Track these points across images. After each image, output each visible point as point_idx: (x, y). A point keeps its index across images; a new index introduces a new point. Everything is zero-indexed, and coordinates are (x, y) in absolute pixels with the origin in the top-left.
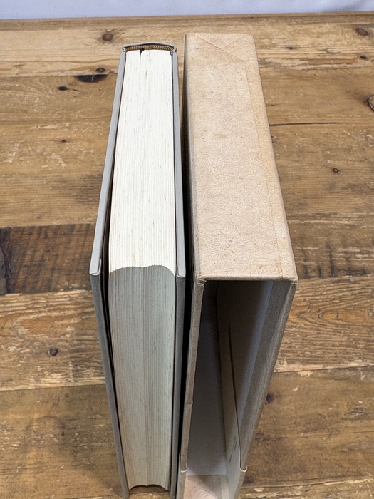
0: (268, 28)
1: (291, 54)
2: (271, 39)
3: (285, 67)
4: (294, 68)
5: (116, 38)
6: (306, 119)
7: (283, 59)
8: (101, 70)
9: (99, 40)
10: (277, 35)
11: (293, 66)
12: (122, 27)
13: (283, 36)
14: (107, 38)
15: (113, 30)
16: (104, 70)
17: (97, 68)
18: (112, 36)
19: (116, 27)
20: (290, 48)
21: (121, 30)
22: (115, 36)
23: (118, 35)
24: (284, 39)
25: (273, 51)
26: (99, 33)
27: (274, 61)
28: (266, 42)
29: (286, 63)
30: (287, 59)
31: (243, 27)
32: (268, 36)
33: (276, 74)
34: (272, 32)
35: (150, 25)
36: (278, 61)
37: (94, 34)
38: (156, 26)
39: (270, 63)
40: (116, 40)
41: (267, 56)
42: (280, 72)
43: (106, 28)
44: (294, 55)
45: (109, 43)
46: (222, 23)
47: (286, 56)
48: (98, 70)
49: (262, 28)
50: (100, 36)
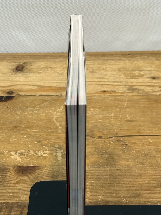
0: (140, 62)
1: (154, 83)
2: (141, 71)
3: (147, 92)
4: (154, 93)
5: (26, 69)
6: (155, 132)
7: (146, 86)
8: (10, 92)
9: (13, 70)
10: (146, 68)
11: (153, 92)
12: (32, 60)
13: (150, 69)
14: (19, 69)
15: (25, 63)
16: (12, 93)
17: (8, 91)
18: (23, 67)
19: (27, 61)
20: (154, 78)
21: (30, 63)
22: (25, 68)
23: (28, 67)
24: (151, 71)
25: (140, 80)
26: (14, 65)
27: (140, 87)
28: (136, 73)
29: (148, 89)
30: (149, 86)
31: (122, 62)
32: (139, 69)
33: (139, 97)
34: (143, 66)
35: (53, 60)
36: (143, 88)
37: (11, 65)
38: (57, 60)
39: (136, 89)
40: (26, 71)
41: (134, 84)
42: (142, 96)
43: (20, 61)
44: (155, 83)
45: (20, 73)
46: (106, 58)
47: (150, 84)
48: (9, 93)
49: (135, 62)
50: (14, 67)
